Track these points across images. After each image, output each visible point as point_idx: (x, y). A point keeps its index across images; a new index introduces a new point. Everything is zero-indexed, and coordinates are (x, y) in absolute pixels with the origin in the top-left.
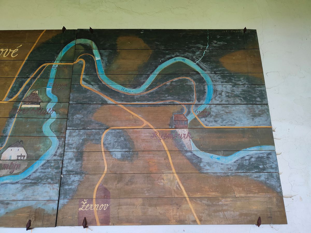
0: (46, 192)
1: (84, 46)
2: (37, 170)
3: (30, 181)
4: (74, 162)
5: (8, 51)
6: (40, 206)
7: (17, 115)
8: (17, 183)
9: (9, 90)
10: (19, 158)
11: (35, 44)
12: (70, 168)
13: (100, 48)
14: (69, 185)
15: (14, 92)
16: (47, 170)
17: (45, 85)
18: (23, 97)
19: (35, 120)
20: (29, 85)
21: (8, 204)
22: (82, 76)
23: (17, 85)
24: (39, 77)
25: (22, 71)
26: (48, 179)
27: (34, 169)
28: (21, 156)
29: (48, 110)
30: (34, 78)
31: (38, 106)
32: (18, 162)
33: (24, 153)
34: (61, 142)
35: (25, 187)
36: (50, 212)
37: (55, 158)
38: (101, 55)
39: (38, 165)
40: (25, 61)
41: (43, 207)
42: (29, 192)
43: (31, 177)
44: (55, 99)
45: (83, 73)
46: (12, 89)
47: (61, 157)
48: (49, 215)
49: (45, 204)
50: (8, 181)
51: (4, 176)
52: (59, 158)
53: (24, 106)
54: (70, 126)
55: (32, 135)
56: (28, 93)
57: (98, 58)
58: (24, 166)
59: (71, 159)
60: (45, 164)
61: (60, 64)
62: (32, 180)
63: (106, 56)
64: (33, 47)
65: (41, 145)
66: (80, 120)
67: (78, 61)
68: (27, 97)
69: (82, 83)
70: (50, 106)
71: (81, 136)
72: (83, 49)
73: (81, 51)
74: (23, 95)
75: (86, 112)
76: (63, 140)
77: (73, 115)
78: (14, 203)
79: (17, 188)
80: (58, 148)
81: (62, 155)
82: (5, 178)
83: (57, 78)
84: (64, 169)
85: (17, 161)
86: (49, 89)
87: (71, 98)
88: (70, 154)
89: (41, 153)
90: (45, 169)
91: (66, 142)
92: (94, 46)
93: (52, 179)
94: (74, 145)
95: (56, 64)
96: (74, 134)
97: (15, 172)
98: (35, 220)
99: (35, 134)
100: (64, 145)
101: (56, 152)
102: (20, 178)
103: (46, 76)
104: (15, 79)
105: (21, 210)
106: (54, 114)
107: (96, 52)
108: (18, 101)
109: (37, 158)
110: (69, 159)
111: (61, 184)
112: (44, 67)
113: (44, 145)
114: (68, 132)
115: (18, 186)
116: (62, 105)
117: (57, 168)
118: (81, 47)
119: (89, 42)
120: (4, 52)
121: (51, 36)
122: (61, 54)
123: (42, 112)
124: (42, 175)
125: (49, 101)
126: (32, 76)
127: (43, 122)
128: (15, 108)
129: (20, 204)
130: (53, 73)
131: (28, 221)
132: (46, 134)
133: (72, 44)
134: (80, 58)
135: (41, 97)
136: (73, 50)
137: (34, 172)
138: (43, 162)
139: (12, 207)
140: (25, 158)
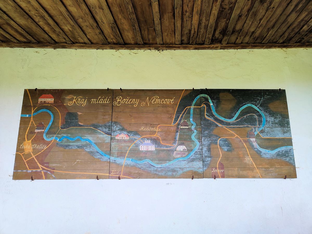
0: (197, 164)
1: (204, 98)
2: (192, 155)
3: (190, 160)
4: (207, 152)
5: (169, 100)
6: (196, 170)
7: (179, 131)
8: (185, 160)
9: (173, 120)
10: (184, 150)
11: (181, 97)
12: (206, 155)
13: (212, 99)
14: (206, 162)
15: (176, 120)
16: (196, 156)
17: (189, 117)
18: (180, 123)
19: (188, 134)
20: (182, 117)
21: (183, 169)
22: (206, 113)
23: (177, 117)
24: (185, 113)
25: (177, 110)
26: (197, 159)
27: (191, 155)
28: (184, 149)
29: (192, 129)
30: (184, 114)
31: (188, 127)
32: (184, 152)
33: (186, 148)
34: (200, 144)
35: (189, 162)
36: (200, 173)
37: (199, 150)
38: (213, 103)
39: (192, 153)
40: (178, 106)
41: (197, 171)
42: (190, 164)
43: (190, 158)
44: (195, 124)
45: (205, 112)
46: (175, 119)
47: (201, 150)
48: (200, 174)
49: (198, 169)
50: (181, 160)
52: (201, 151)
53: (181, 127)
54: (203, 137)
55: (187, 140)
56: (182, 121)
57: (211, 104)
58: (187, 153)
59: (206, 151)
60: (195, 153)
61: (194, 107)
62: (191, 159)
63: (215, 103)
64: (180, 98)
65: (192, 145)
66: (207, 134)
67: (202, 105)
68: (182, 123)
69: (206, 116)
70: (193, 127)
71: (209, 141)
72: (204, 99)
73: (203, 100)
74: (180, 122)
75: (209, 130)
76: (201, 142)
77: (204, 131)
78: (185, 169)
79: (186, 163)
80: (200, 146)
81: (202, 149)
82: (179, 158)
83: (194, 113)
84: (203, 155)
85: (183, 152)
86: (191, 119)
87: (202, 123)
88: (205, 149)
89: (192, 148)
90: (196, 155)
91: (203, 143)
92: (209, 98)
93: (199, 159)
94: (206, 145)
95: (192, 107)
96: (206, 140)
97: (183, 156)
98: (195, 175)
99: (189, 140)
100: (202, 145)
101: (199, 148)
102: (186, 159)
103: (189, 113)
104: (175, 114)
105: (189, 171)
106: (195, 131)
107: (210, 101)
108: (178, 124)
109: (192, 150)
110: (205, 151)
111: (203, 162)
112: (187, 108)
113: (193, 145)
114: (203, 139)
115: (186, 162)
116: (198, 126)
117: (201, 155)
118: (203, 98)
119: (206, 96)
120: (167, 101)
121: (188, 93)
122: (194, 102)
123: (190, 130)
124: (195, 157)
125: (192, 125)
126: (182, 113)
127: (191, 135)
128: (178, 128)
129: (188, 169)
130: (192, 111)
131: (192, 176)
132: (193, 140)
133: (198, 97)
134: (203, 104)
135: (188, 123)
136: (199, 100)
137: (191, 156)
138: (194, 152)
139: (185, 170)
140: (186, 150)
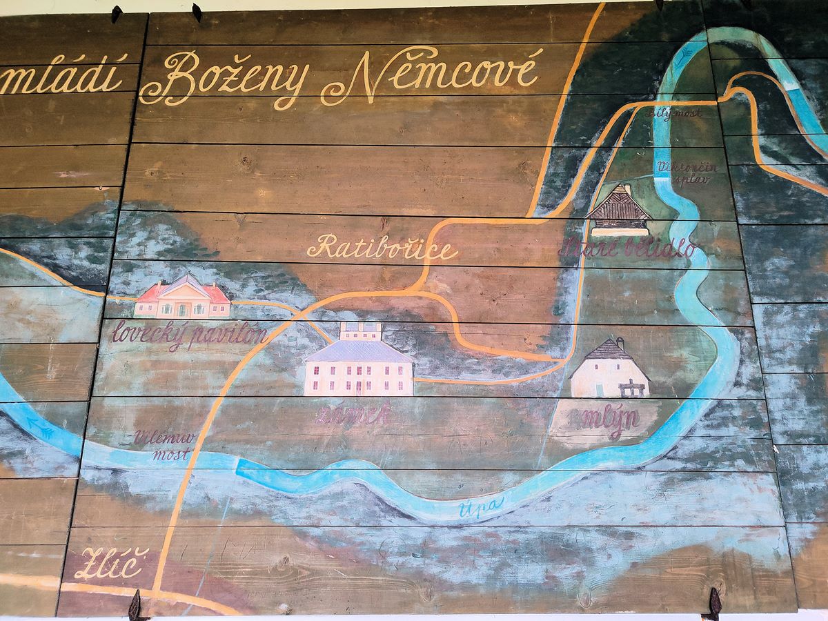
0: (741, 500)
1: (738, 48)
2: (692, 431)
3: (679, 465)
4: (802, 402)
5: (506, 68)
6: (732, 543)
7: (582, 258)
8: (640, 469)
9: (540, 186)
10: (628, 392)
11: (583, 46)
12: (797, 425)
13: (787, 53)
14: (805, 478)
15: (557, 189)
16: (723, 432)
17: (645, 167)
18: (587, 205)
19: (646, 275)
20: (596, 167)
21: (629, 536)
22: (758, 141)
23: (561, 170)
24: (620, 143)
25: (562, 125)
26: (733, 458)
28: (631, 386)
29: (676, 245)
30: (607, 147)
31: (643, 232)
32: (627, 406)
33: (640, 379)
34: (745, 344)
35: (669, 484)
36: (770, 564)
37: (741, 392)
38: (799, 75)
39: (691, 414)
40: (564, 99)
41: (744, 548)
42: (686, 497)
43: (680, 453)
45: (755, 129)
46: (549, 182)
47: (757, 389)
48: (769, 574)
49: (747, 539)
50: (610, 465)
51: (593, 448)
52: (753, 394)
53: (598, 233)
54: (760, 294)
55: (647, 320)
56: (601, 193)
57: (789, 85)
58: (649, 416)
59: (793, 397)
60: (712, 411)
61: (675, 103)
62: (687, 460)
63: (815, 78)
64: (579, 56)
65: (685, 353)
66: (786, 273)
67: (729, 93)
68: (601, 205)
69: (763, 160)
70: (679, 233)
71: (803, 324)
72: (736, 56)
73: (732, 64)
74: (588, 198)
75: (798, 251)
76: (748, 335)
77: (761, 258)
78: (648, 532)
79: (647, 488)
80: (742, 362)
81: (758, 384)
82: (599, 453)
83: (677, 147)
84: (777, 428)
85: (624, 402)
86: (663, 182)
87: (740, 205)
88: (782, 383)
89: (690, 377)
90: (718, 426)
91: (762, 342)
92: (767, 48)
93: (749, 460)
94: (789, 354)
95: (663, 104)
96: (780, 318)
97: (626, 435)
98: (729, 589)
99: (656, 318)
100: (754, 352)
101: (738, 374)
103: (642, 138)
104: (549, 150)
105: (681, 555)
106: (698, 257)
107: (777, 64)
108: (577, 216)
109: (684, 392)
110: (786, 396)
111: (783, 477)
112: (628, 114)
113: (693, 353)
114: (758, 311)
115: (646, 478)
116: (717, 227)
117: (756, 423)
118: (729, 53)
119: (748, 36)
120: (494, 71)
121: (624, 22)
122: (672, 75)
123: (658, 248)
124: (713, 445)
125: (673, 216)
126: (599, 141)
127: (671, 282)
128: (573, 240)
129: (670, 539)
130: (661, 131)
133: (697, 44)
134: (736, 84)
135: (643, 203)
136: (705, 61)
137: (686, 437)
138: (706, 406)
139: (647, 546)
140: (646, 393)
